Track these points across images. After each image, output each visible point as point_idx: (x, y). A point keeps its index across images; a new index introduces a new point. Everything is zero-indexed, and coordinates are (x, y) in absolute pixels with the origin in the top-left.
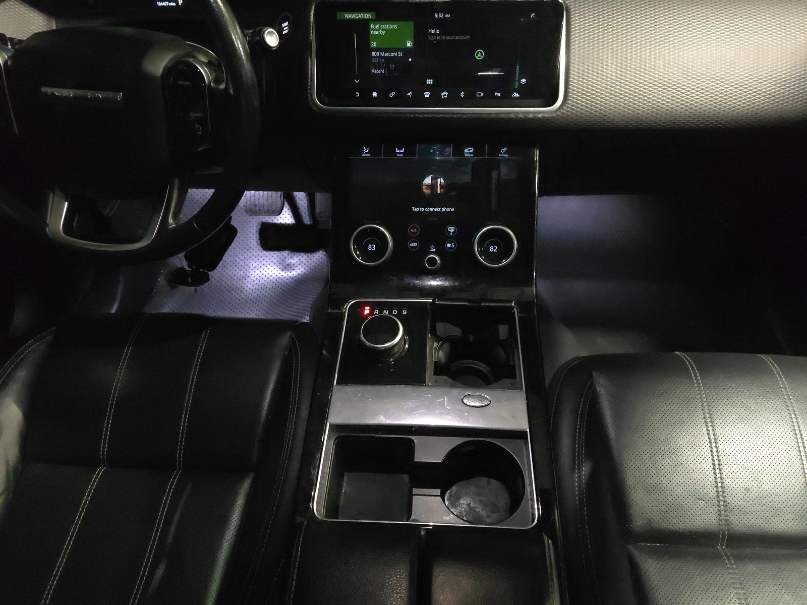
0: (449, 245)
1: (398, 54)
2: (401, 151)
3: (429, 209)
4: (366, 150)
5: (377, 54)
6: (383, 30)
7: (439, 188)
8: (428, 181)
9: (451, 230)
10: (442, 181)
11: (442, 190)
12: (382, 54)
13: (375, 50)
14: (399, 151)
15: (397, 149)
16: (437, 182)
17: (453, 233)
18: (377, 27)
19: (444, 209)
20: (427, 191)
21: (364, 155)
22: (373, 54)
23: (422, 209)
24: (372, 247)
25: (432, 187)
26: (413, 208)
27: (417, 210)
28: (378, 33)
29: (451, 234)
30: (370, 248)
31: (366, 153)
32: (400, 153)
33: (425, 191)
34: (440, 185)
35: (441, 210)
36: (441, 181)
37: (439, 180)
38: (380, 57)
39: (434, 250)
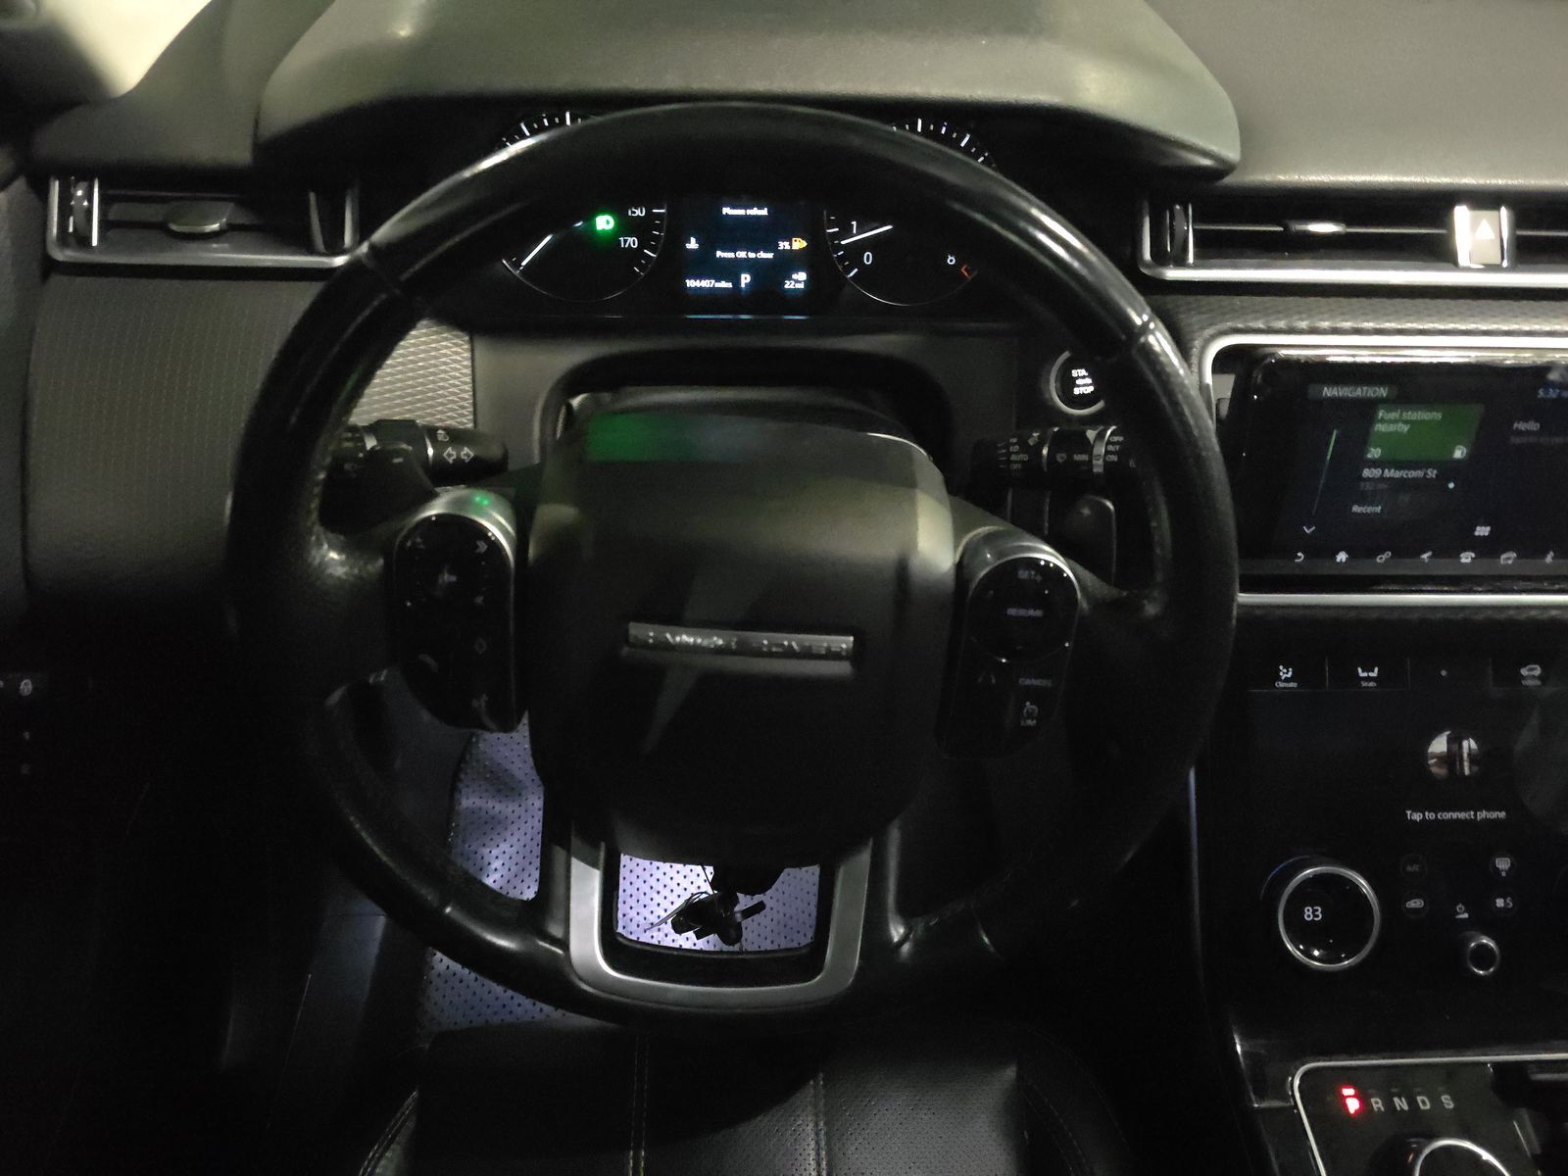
0: (1500, 903)
1: (1426, 474)
2: (1371, 674)
3: (1448, 816)
4: (1285, 673)
5: (1376, 473)
6: (1406, 422)
7: (1466, 764)
8: (1439, 745)
9: (1503, 864)
10: (1473, 745)
11: (1476, 768)
12: (1388, 473)
13: (1374, 464)
14: (1365, 674)
15: (1360, 670)
16: (1461, 747)
17: (1508, 872)
18: (1393, 415)
19: (1482, 815)
20: (1439, 771)
21: (1282, 685)
22: (1367, 473)
23: (1429, 815)
24: (1314, 911)
25: (1451, 759)
26: (1409, 812)
27: (1417, 817)
28: (1392, 428)
29: (1504, 874)
30: (1309, 916)
31: (1287, 680)
32: (1368, 679)
33: (1434, 770)
34: (1469, 755)
35: (1475, 815)
36: (1469, 745)
37: (1465, 744)
38: (1382, 479)
39: (1466, 916)
